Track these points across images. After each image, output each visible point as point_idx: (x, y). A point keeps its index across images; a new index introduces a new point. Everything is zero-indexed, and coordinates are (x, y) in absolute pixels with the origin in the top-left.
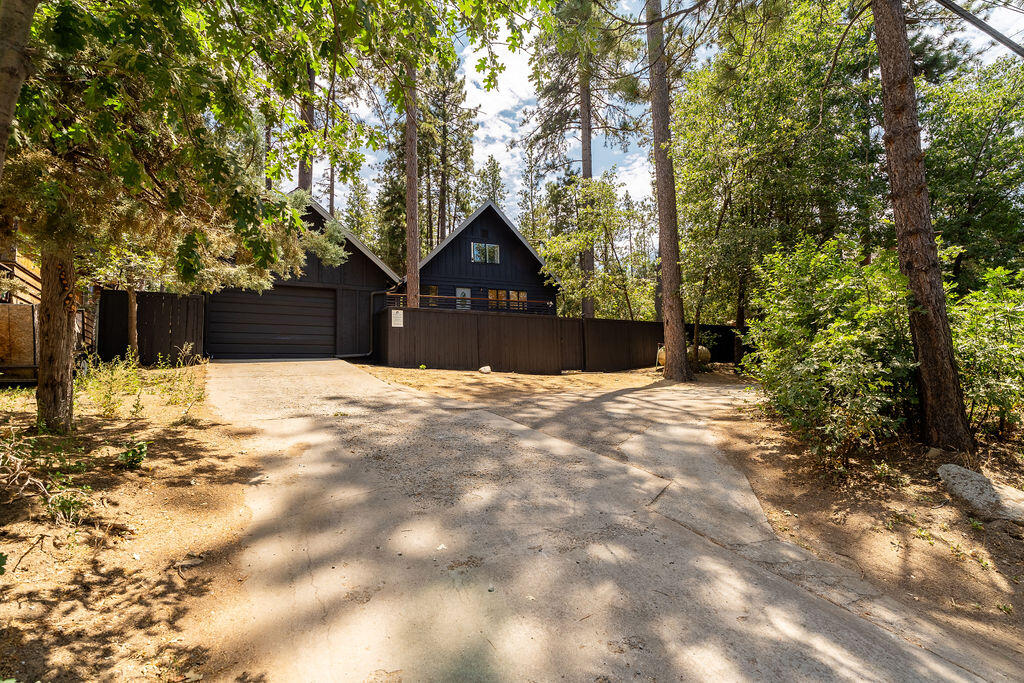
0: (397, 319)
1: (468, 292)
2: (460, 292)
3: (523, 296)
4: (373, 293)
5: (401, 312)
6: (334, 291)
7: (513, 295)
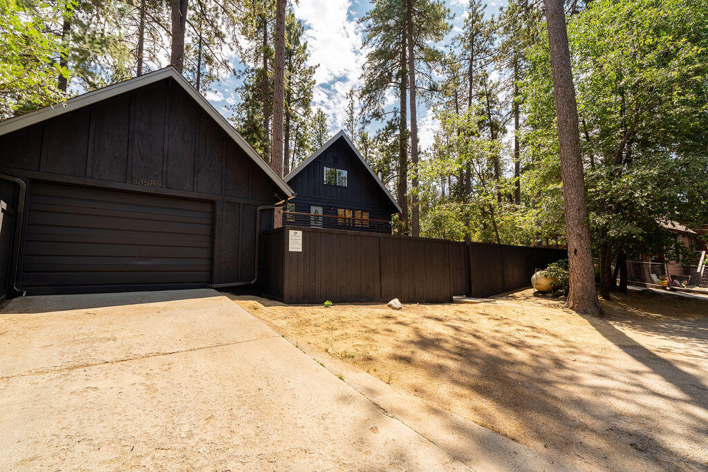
0: (295, 242)
1: (320, 210)
2: (313, 209)
3: (366, 216)
4: (260, 208)
5: (300, 233)
6: (212, 203)
7: (358, 214)
